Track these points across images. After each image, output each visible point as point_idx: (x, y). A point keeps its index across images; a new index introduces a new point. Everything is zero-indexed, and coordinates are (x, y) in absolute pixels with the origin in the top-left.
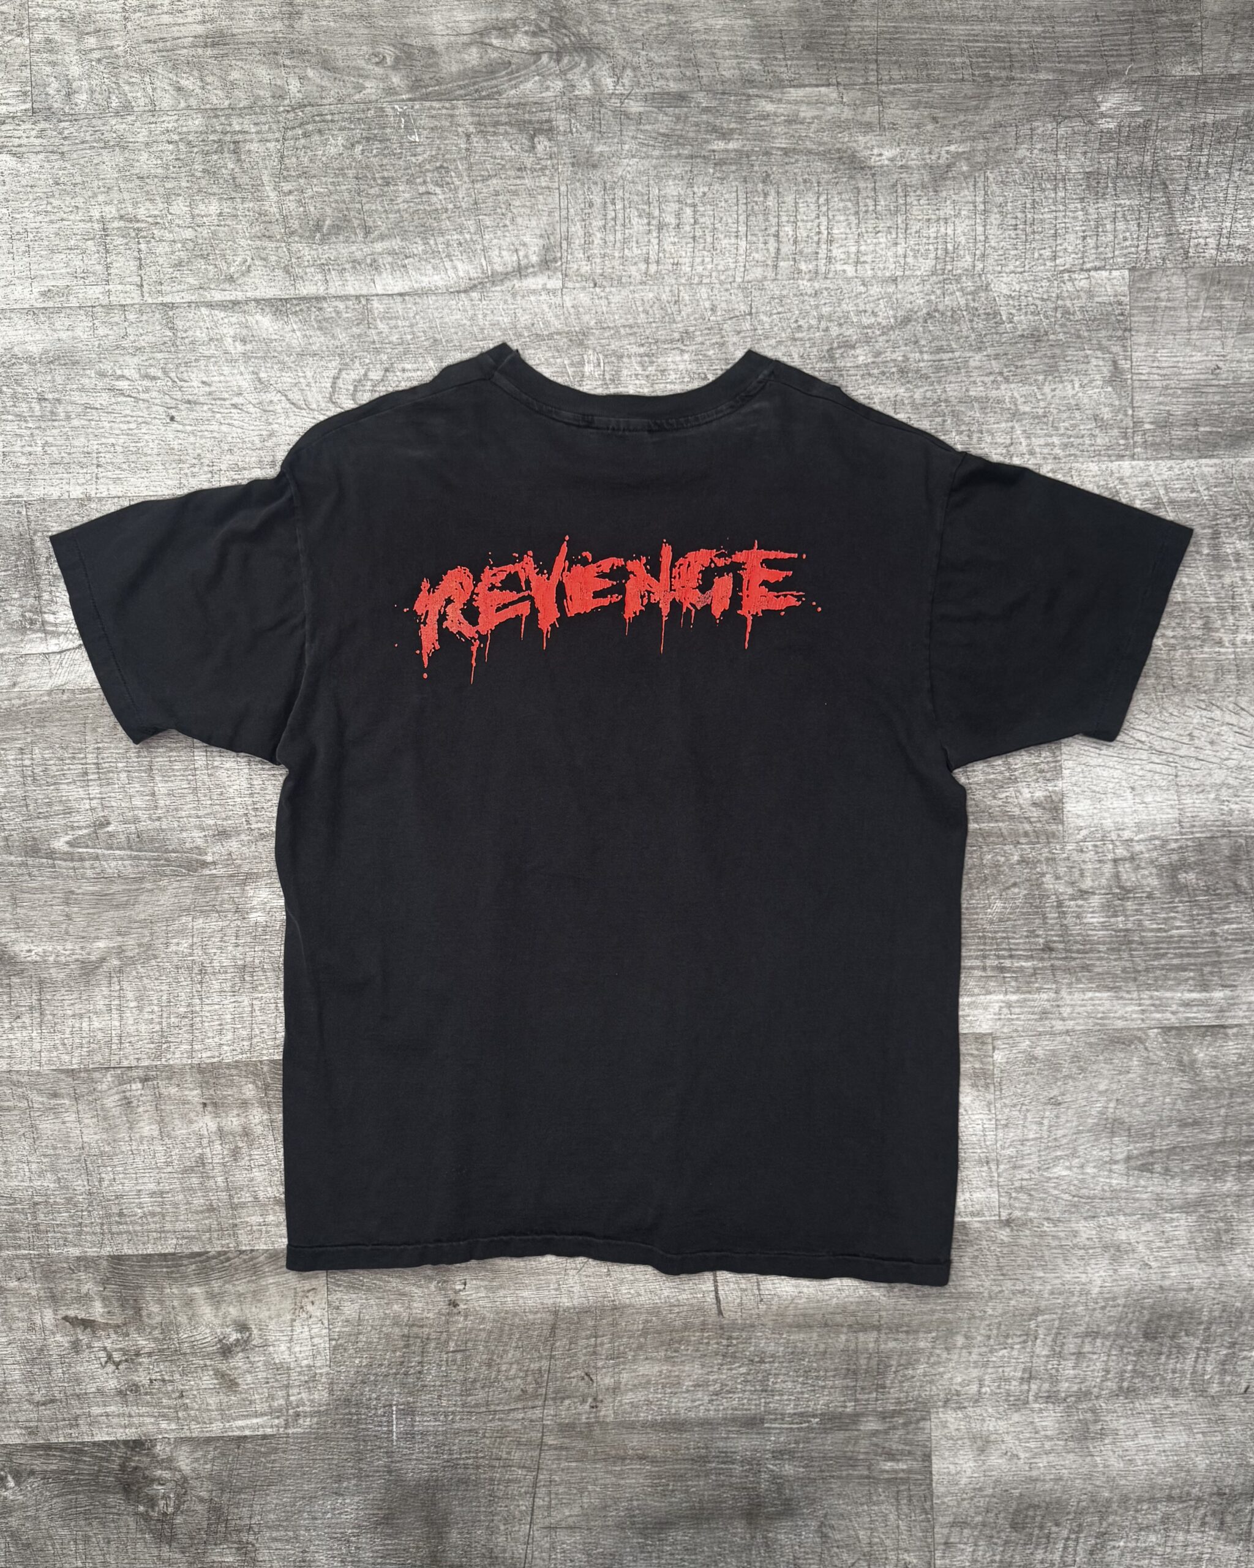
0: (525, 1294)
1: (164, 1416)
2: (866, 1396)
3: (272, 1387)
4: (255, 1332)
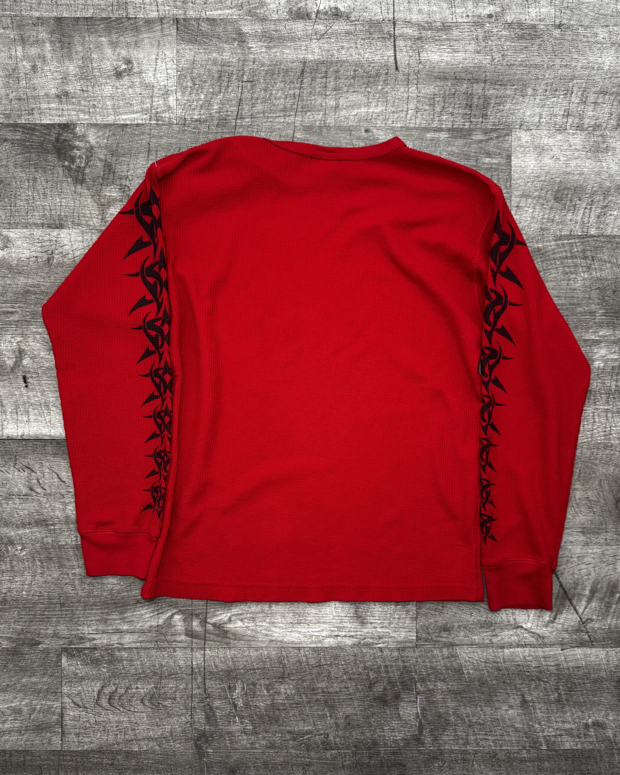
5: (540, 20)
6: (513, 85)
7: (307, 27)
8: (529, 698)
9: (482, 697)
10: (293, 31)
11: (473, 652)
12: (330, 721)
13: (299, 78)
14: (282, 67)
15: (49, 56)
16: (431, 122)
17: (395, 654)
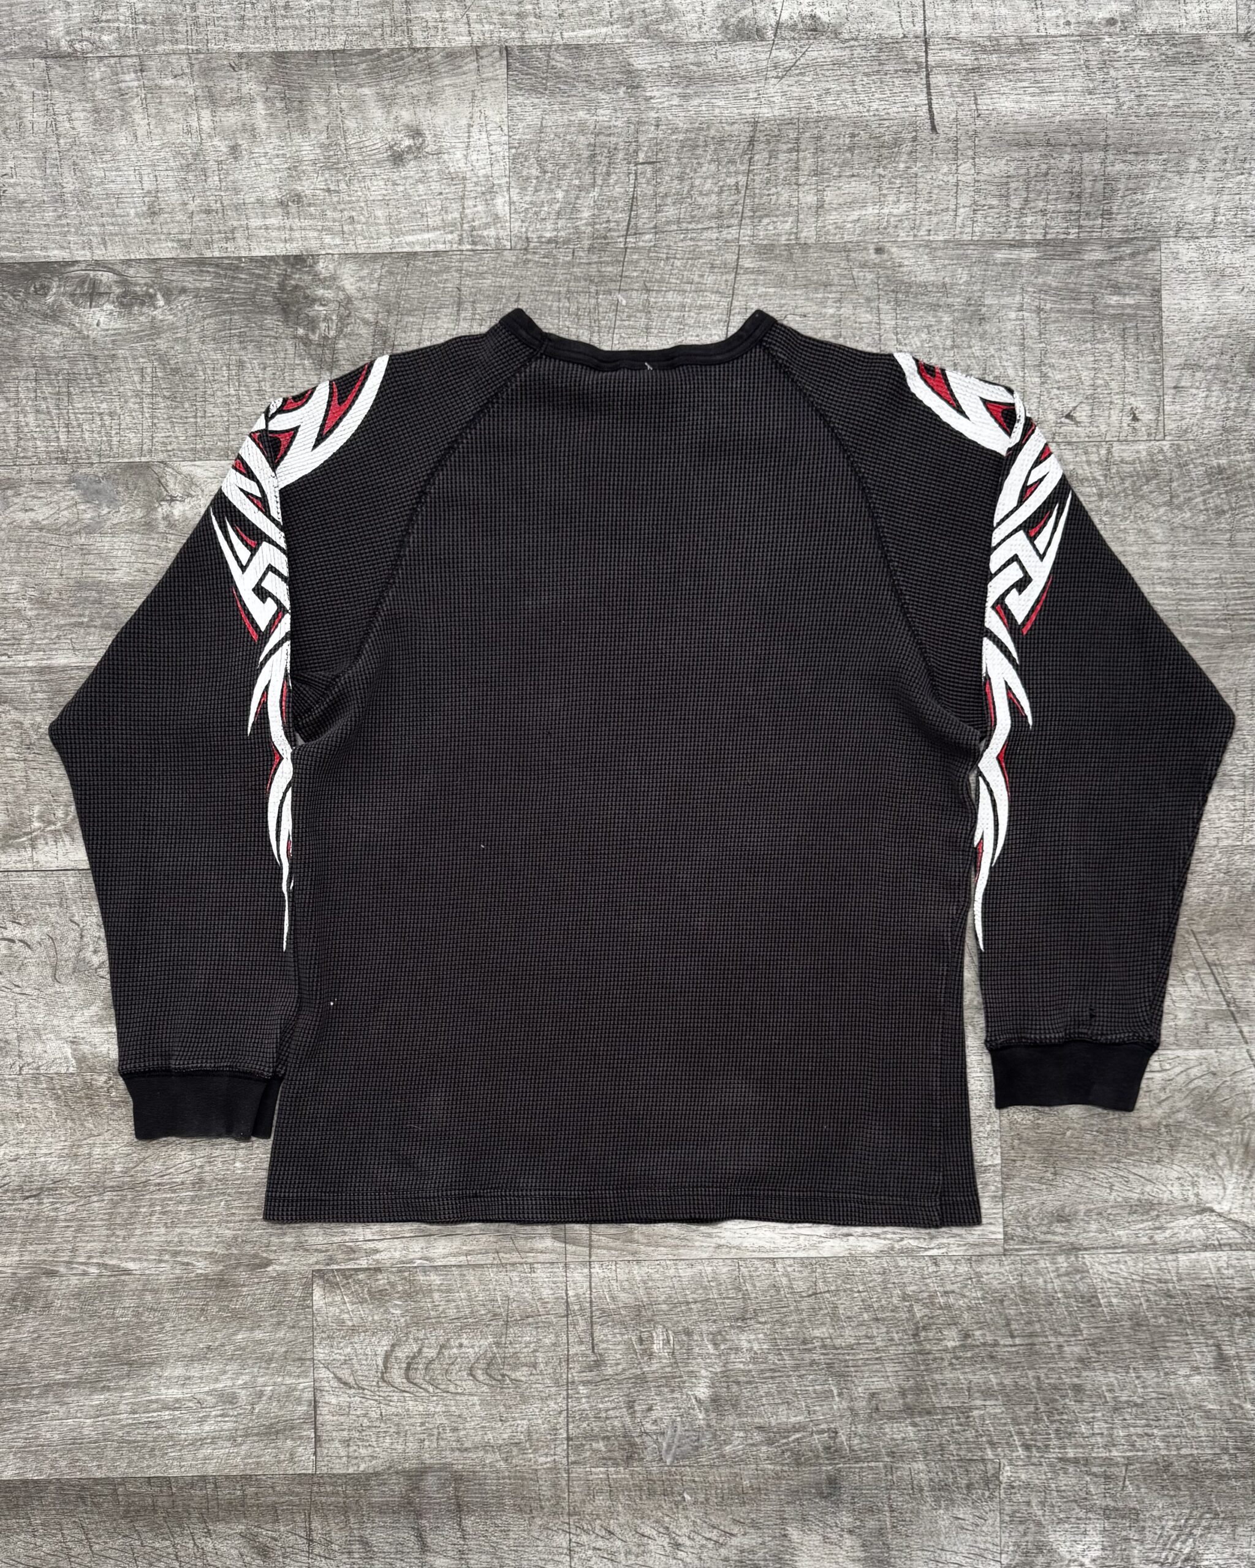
0: (722, 103)
1: (329, 230)
2: (1091, 223)
3: (446, 199)
4: (429, 138)
5: (1208, 27)
6: (1160, 154)
7: (758, 56)
8: (1230, 1351)
9: (1138, 1351)
10: (731, 63)
11: (1118, 1262)
12: (839, 1404)
13: (744, 153)
14: (712, 132)
15: (262, 126)
16: (1002, 230)
17: (963, 1269)
